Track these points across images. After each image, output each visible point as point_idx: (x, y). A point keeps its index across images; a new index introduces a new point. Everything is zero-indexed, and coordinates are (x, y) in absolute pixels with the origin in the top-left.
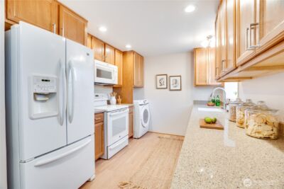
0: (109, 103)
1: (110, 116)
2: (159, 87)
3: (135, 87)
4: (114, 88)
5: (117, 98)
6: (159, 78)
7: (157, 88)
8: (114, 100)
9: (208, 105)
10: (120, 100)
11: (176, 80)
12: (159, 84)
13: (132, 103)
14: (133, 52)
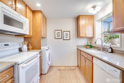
0: (20, 50)
1: (22, 67)
2: (56, 37)
3: (42, 38)
4: (25, 38)
5: (28, 46)
6: (57, 32)
7: (56, 39)
8: (25, 47)
9: (87, 48)
10: (30, 47)
11: (67, 34)
12: (56, 36)
13: (40, 49)
14: (40, 11)
